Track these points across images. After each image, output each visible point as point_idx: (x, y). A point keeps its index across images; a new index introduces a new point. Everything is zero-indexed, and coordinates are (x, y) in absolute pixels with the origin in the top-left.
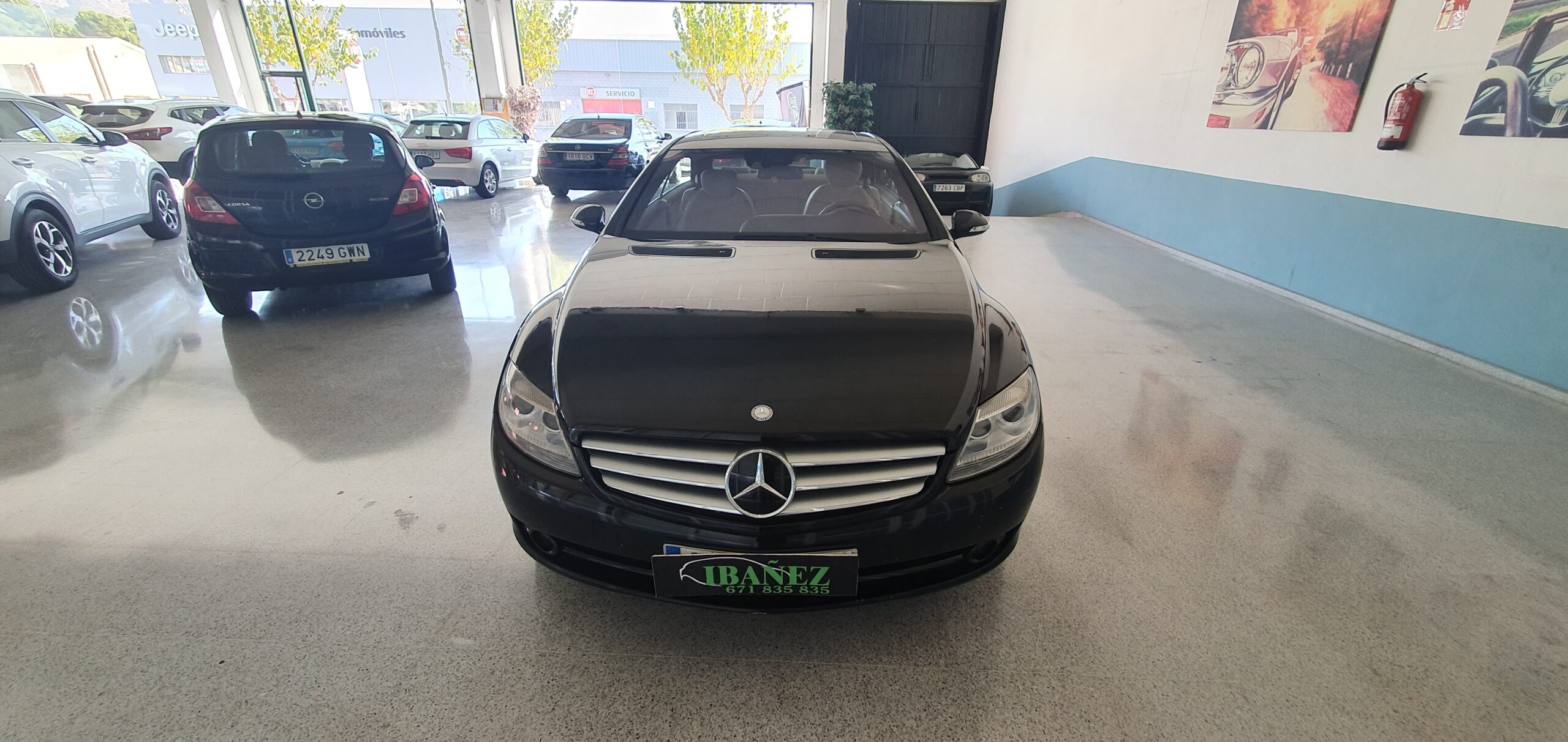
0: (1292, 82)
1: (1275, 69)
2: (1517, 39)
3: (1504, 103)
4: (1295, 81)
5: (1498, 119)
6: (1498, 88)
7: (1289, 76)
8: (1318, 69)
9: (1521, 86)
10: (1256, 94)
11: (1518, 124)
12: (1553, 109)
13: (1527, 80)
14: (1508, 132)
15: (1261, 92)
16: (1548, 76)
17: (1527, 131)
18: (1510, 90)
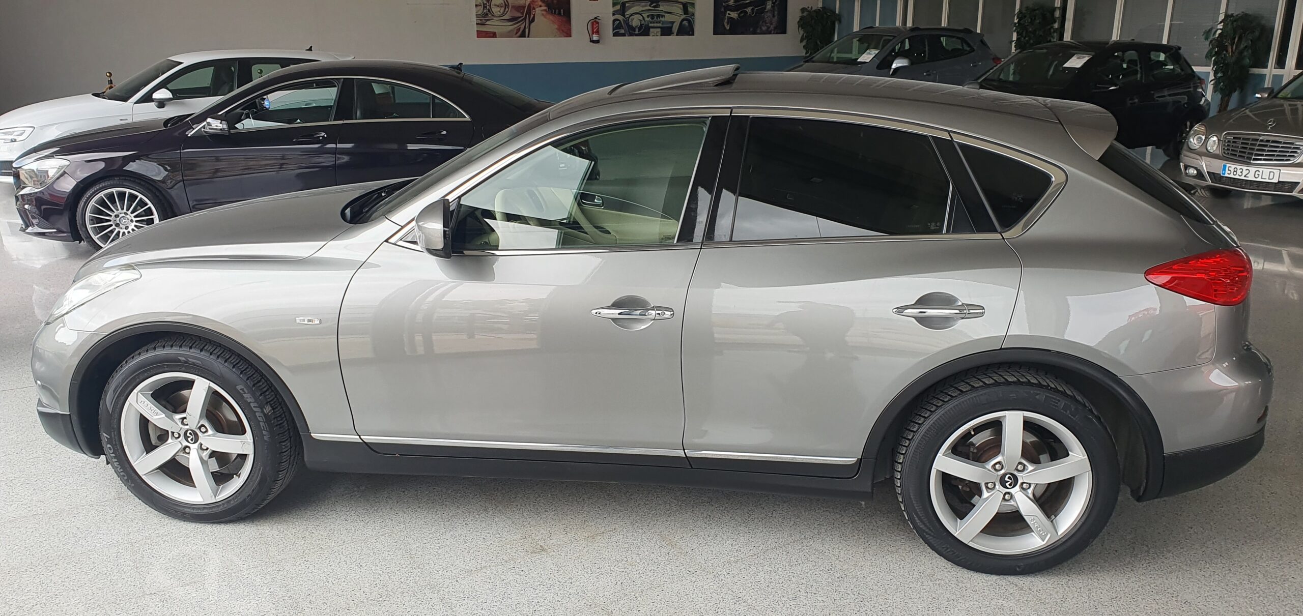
0: (532, 16)
1: (519, 8)
2: (618, 7)
3: (622, 26)
4: (534, 15)
5: (622, 31)
6: (618, 22)
7: (529, 12)
8: (545, 10)
9: (624, 20)
10: (509, 20)
11: (628, 33)
12: (635, 28)
13: (625, 20)
14: (626, 35)
15: (512, 19)
16: (630, 20)
17: (631, 35)
18: (622, 22)
